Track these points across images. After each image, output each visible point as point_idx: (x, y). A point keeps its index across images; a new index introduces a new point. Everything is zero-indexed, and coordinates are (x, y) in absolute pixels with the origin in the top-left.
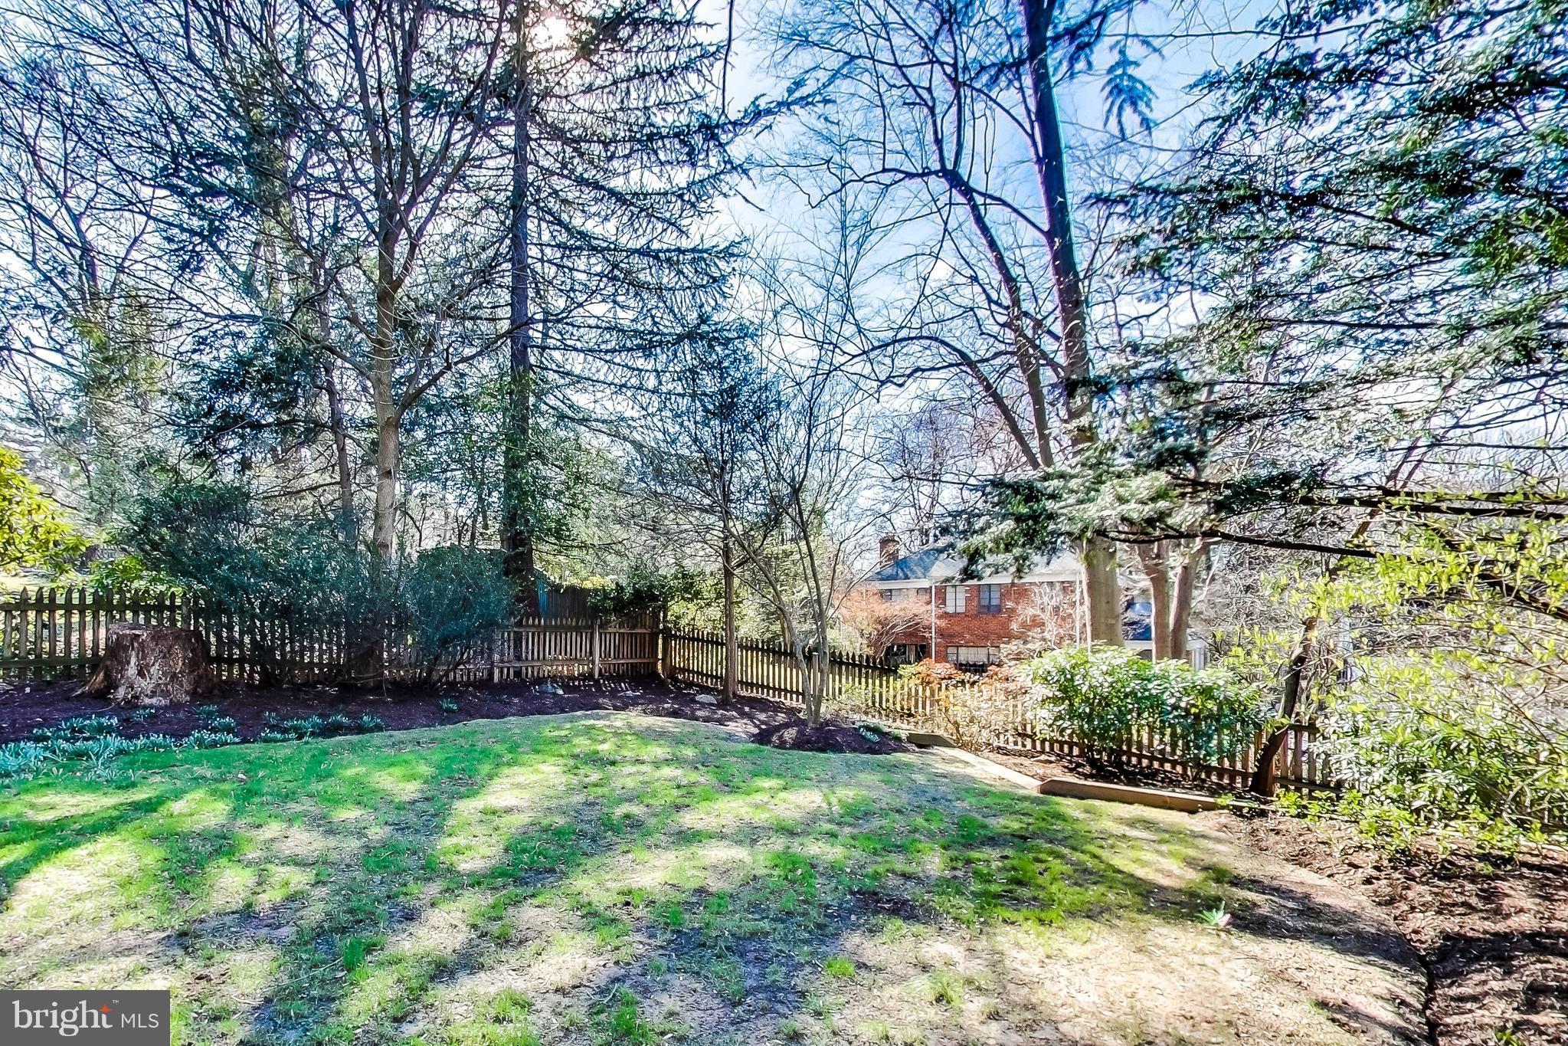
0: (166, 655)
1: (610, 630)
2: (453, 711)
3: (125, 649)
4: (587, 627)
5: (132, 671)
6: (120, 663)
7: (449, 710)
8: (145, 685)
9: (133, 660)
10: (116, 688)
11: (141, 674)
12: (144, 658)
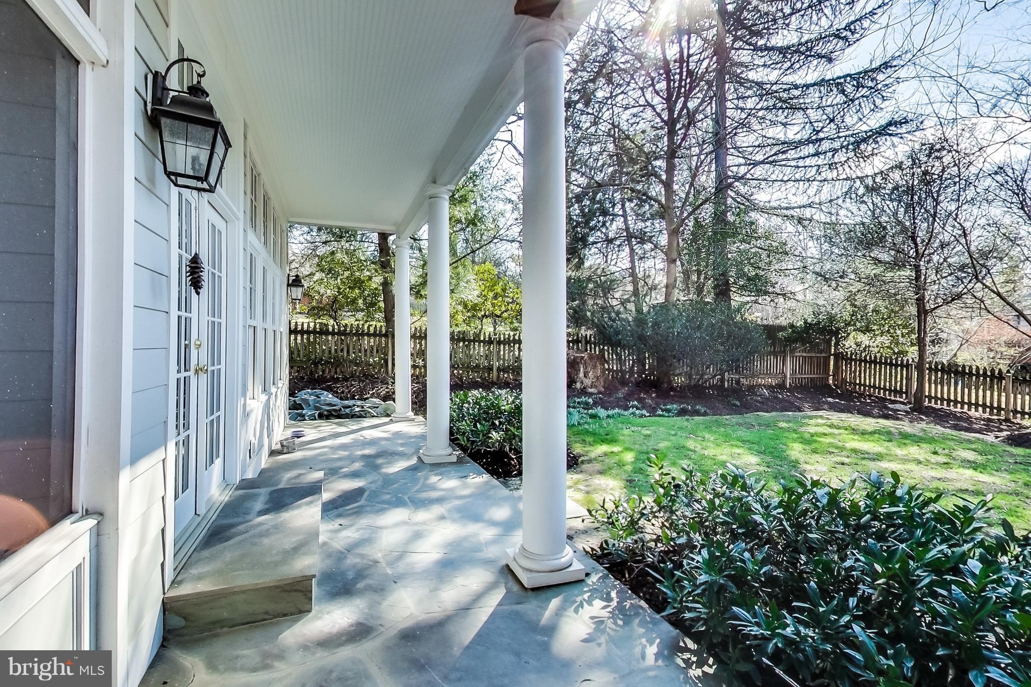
0: (595, 367)
1: (797, 354)
2: (738, 406)
3: (578, 363)
4: (781, 352)
5: (581, 375)
6: (576, 370)
7: (735, 405)
8: (588, 382)
9: (582, 369)
10: (575, 383)
11: (585, 376)
12: (586, 368)
